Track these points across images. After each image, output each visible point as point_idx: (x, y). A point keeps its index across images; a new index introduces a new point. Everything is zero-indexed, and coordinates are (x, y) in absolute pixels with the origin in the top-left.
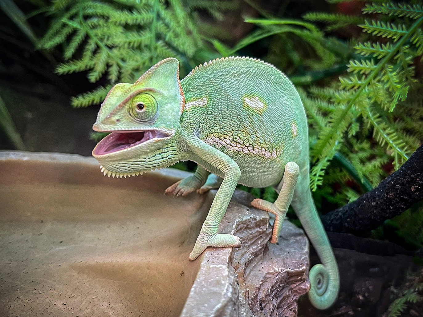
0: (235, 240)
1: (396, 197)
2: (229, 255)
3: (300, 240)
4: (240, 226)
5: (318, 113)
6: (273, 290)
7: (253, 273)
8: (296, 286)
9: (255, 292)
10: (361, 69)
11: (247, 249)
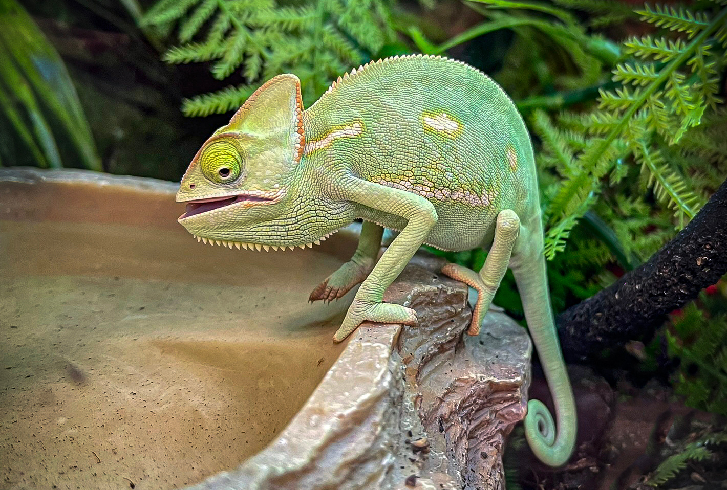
0: (408, 314)
1: (672, 275)
2: (395, 333)
3: (519, 341)
4: (419, 299)
5: (566, 149)
6: (464, 406)
7: (434, 376)
8: (503, 407)
9: (434, 404)
10: (635, 77)
11: (428, 336)
